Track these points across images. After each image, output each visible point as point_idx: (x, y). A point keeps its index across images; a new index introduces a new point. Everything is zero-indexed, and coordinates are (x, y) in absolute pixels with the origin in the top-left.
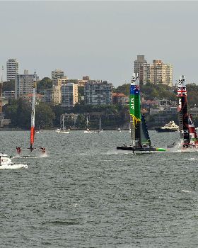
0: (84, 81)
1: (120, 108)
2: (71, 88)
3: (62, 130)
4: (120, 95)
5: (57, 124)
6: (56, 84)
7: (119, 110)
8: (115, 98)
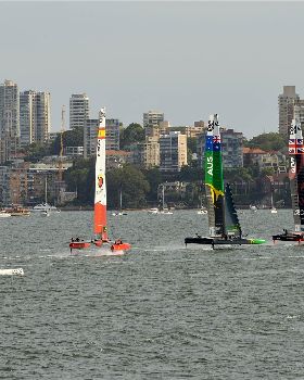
0: (197, 129)
1: (255, 173)
2: (175, 140)
3: (161, 209)
4: (255, 151)
5: (153, 200)
6: (151, 135)
7: (254, 176)
8: (248, 157)
